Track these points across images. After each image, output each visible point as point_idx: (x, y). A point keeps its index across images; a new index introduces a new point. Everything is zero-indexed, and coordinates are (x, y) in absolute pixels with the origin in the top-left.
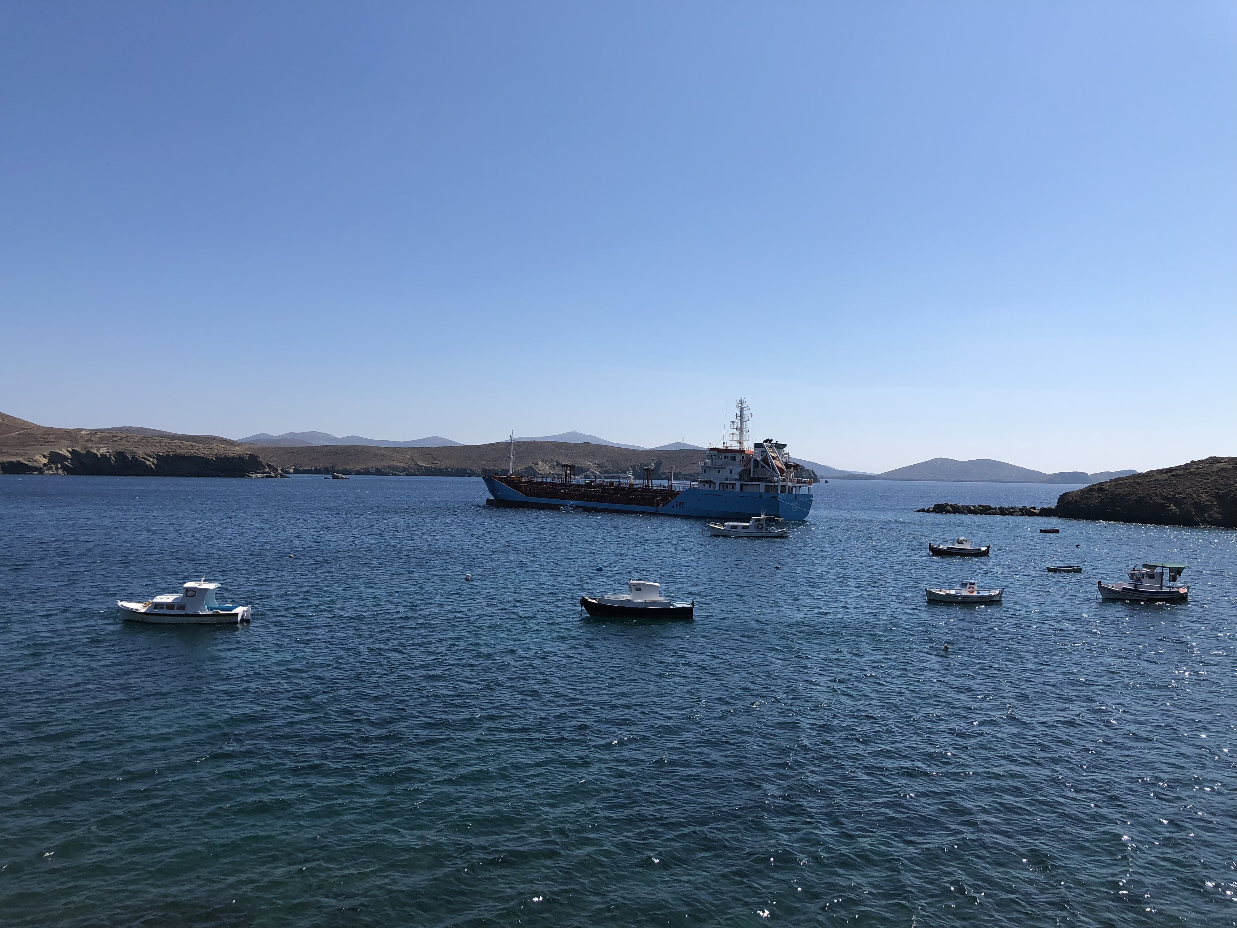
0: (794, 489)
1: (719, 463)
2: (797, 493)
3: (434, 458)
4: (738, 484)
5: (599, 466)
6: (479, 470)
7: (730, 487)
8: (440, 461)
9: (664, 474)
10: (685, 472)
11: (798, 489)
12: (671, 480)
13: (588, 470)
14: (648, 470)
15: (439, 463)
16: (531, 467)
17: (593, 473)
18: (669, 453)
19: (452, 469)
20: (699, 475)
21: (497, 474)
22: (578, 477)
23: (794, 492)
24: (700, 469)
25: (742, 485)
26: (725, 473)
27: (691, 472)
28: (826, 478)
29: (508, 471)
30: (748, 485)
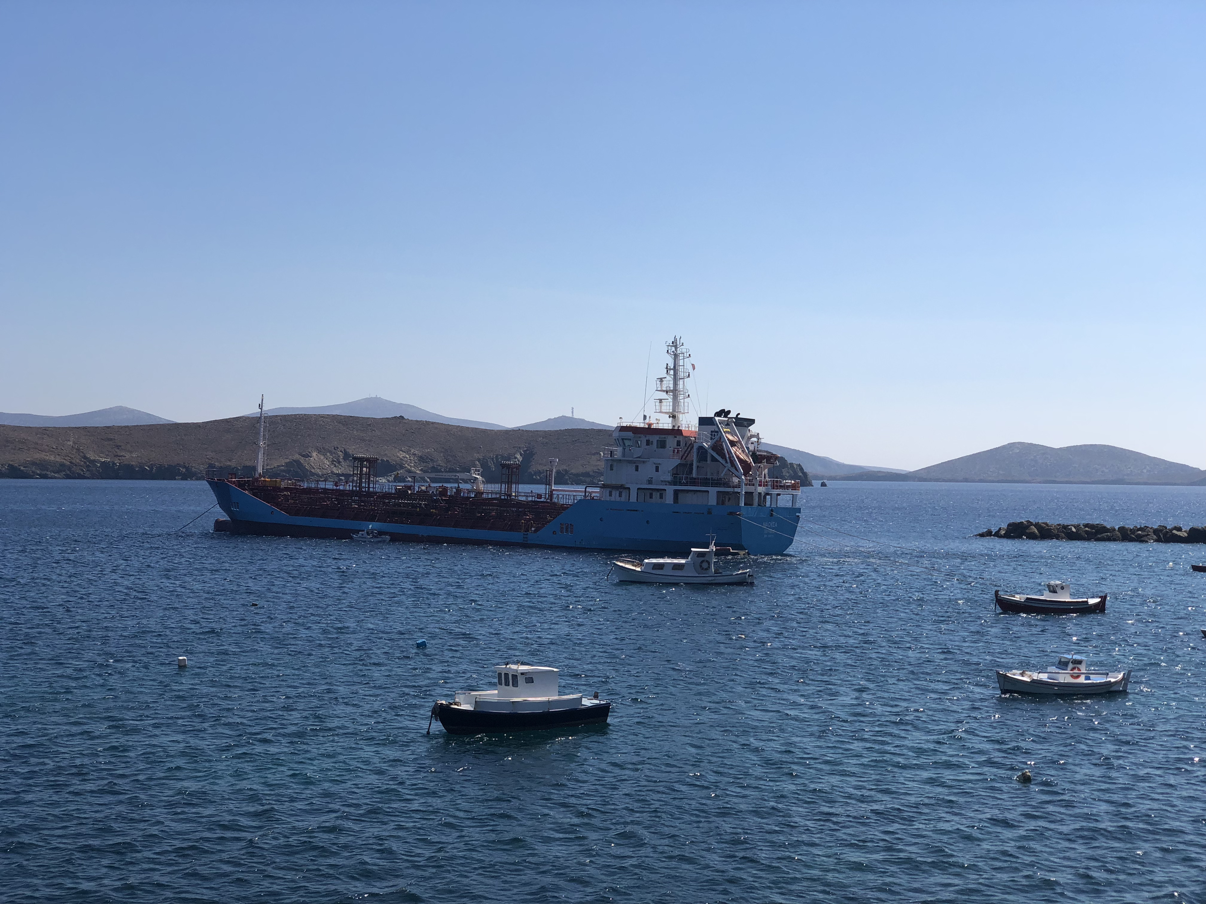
0: (768, 497)
1: (637, 452)
2: (774, 506)
3: (118, 447)
4: (670, 490)
5: (422, 459)
6: (202, 467)
7: (656, 495)
8: (131, 452)
9: (540, 473)
10: (577, 469)
11: (774, 496)
12: (550, 484)
13: (402, 467)
14: (508, 466)
15: (128, 455)
16: (298, 462)
17: (409, 471)
18: (547, 434)
19: (151, 467)
20: (601, 474)
21: (235, 475)
22: (383, 480)
23: (768, 504)
24: (602, 465)
25: (676, 493)
26: (647, 471)
27: (589, 469)
28: (822, 478)
29: (254, 469)
30: (688, 491)
